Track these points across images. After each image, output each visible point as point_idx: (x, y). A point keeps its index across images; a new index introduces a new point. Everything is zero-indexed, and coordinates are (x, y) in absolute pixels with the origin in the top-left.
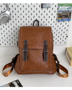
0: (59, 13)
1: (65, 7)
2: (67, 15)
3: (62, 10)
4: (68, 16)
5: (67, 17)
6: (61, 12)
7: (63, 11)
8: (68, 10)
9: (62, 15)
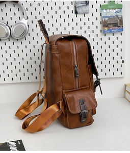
0: (103, 19)
1: (112, 11)
2: (117, 24)
3: (108, 15)
4: (119, 25)
5: (117, 26)
6: (106, 19)
7: (109, 17)
8: (116, 14)
9: (108, 23)
